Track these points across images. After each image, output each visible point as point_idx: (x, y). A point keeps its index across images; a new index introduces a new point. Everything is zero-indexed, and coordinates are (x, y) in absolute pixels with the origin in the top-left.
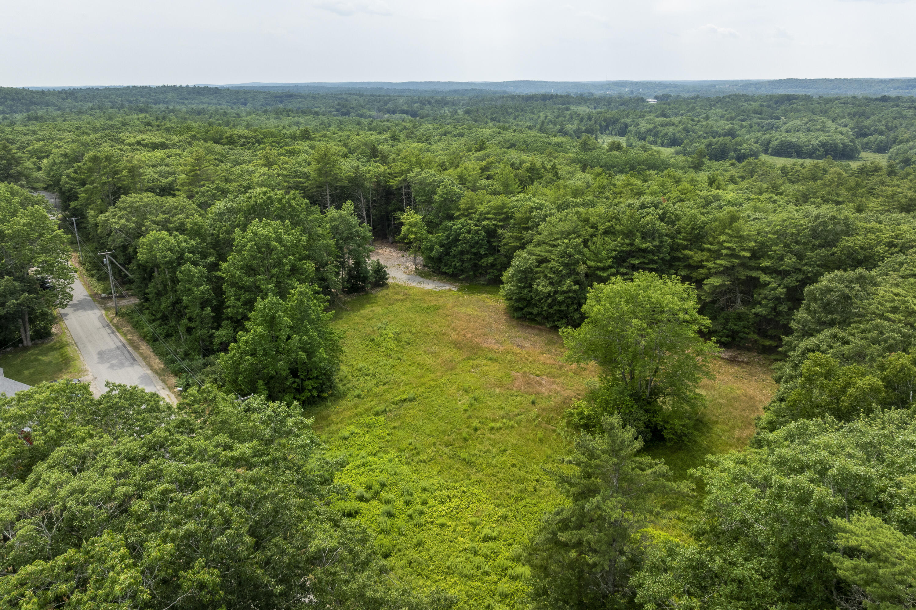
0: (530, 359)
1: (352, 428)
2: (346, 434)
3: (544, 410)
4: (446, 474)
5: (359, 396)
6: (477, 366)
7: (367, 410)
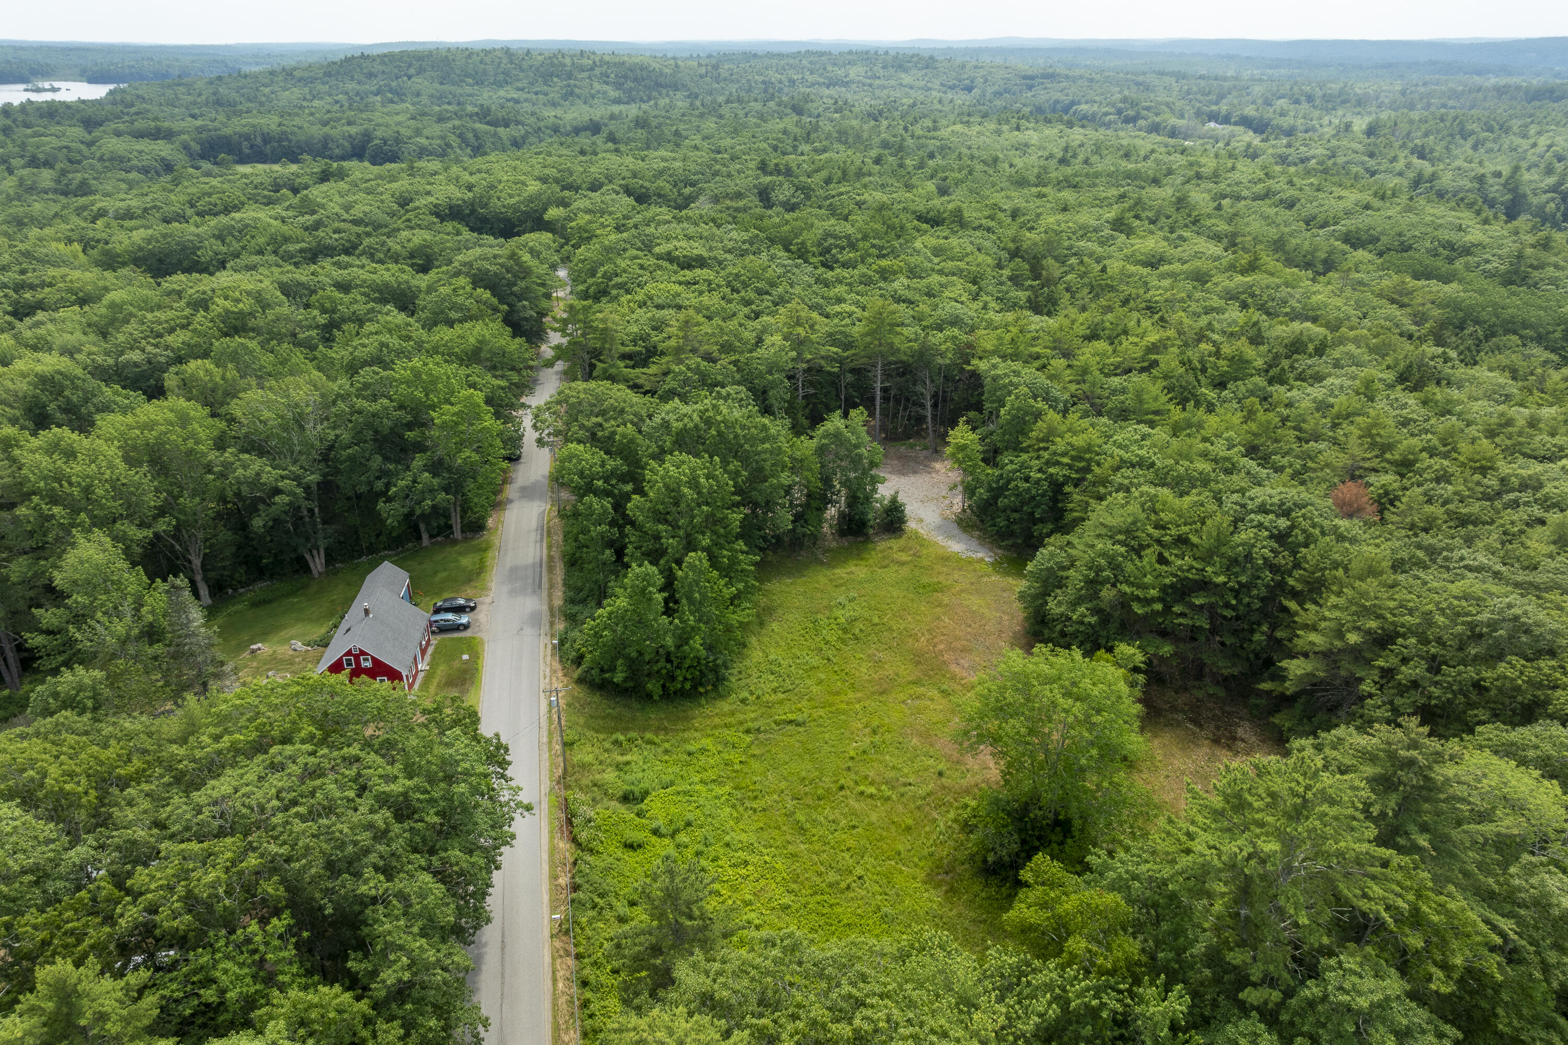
1: (707, 742)
2: (695, 748)
3: (945, 788)
5: (744, 701)
6: (918, 698)
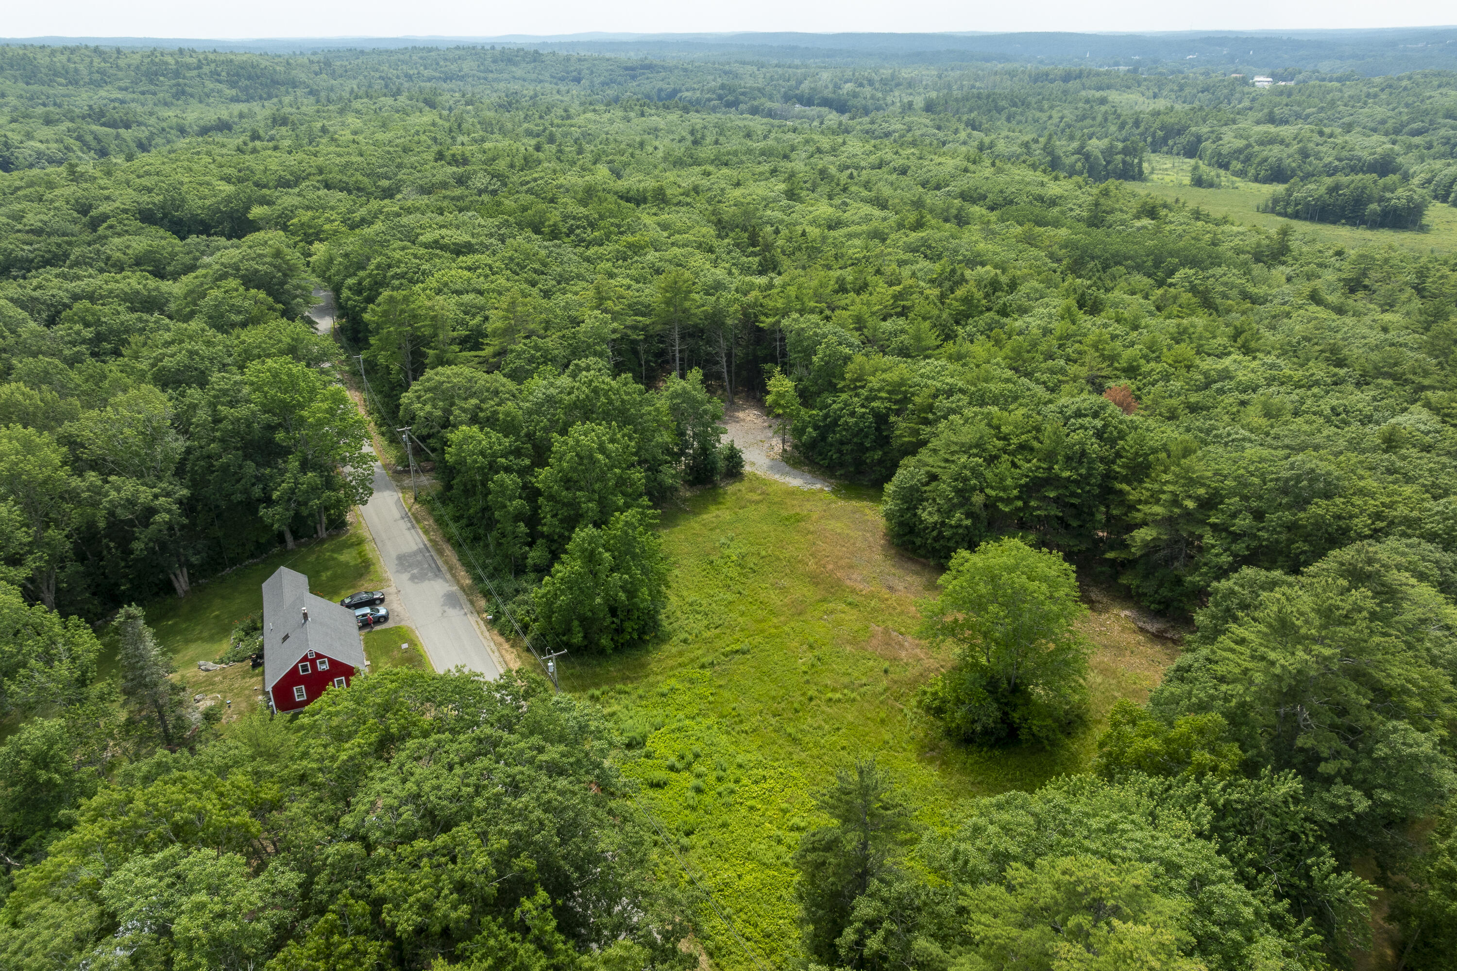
0: (899, 610)
1: (673, 682)
2: (665, 689)
3: (895, 682)
4: (766, 751)
5: (685, 641)
6: (832, 612)
7: (692, 661)
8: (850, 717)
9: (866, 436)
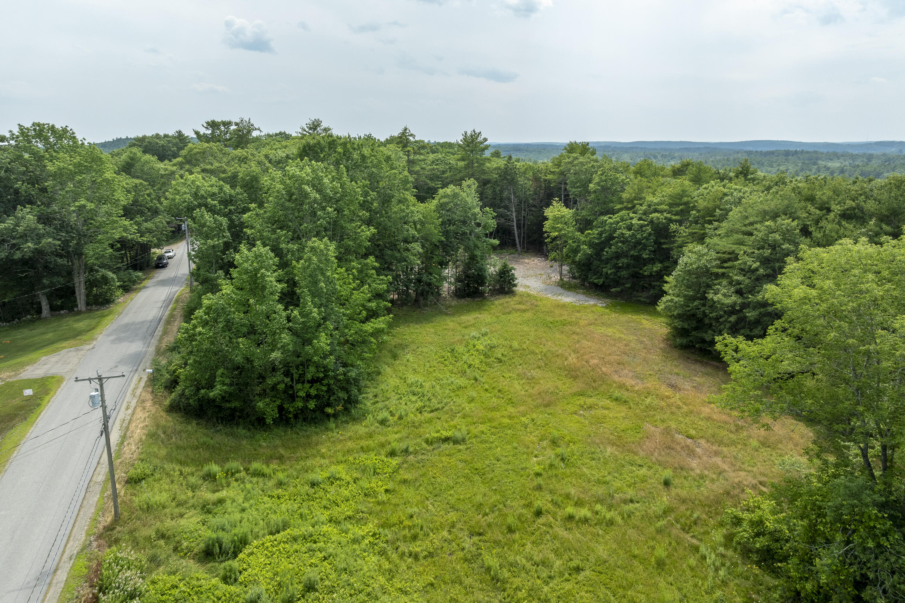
0: (685, 408)
1: (340, 470)
2: (319, 476)
3: (684, 501)
5: (383, 422)
6: (590, 407)
7: (382, 445)
8: (602, 551)
9: (645, 247)
